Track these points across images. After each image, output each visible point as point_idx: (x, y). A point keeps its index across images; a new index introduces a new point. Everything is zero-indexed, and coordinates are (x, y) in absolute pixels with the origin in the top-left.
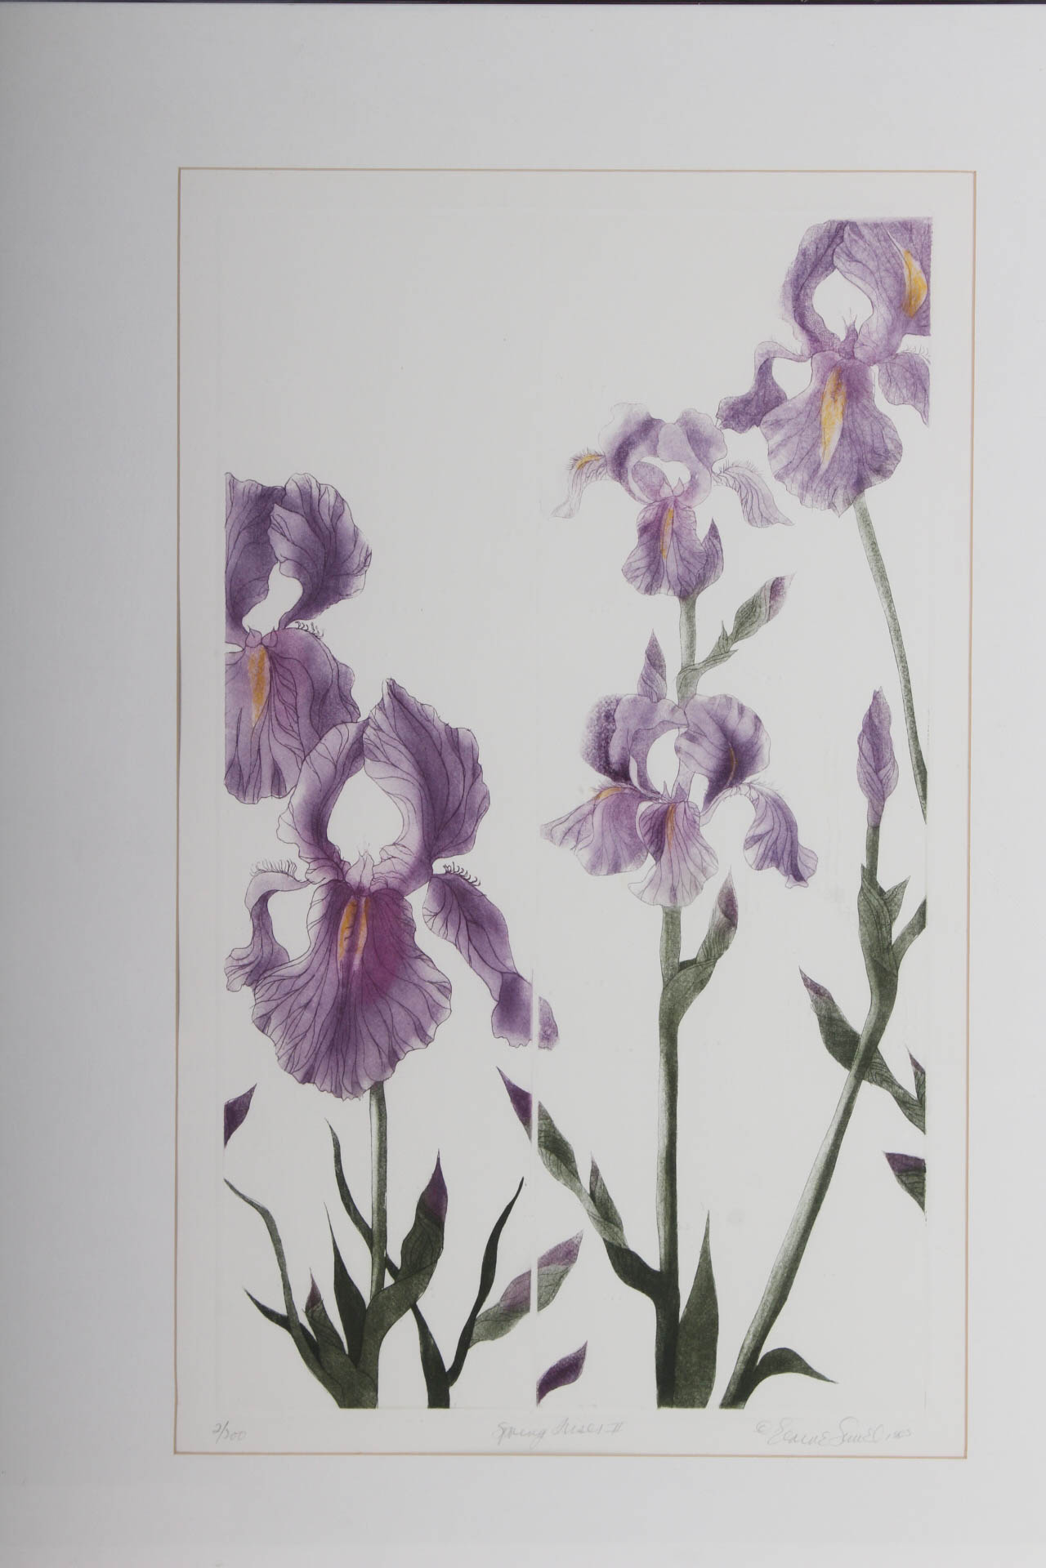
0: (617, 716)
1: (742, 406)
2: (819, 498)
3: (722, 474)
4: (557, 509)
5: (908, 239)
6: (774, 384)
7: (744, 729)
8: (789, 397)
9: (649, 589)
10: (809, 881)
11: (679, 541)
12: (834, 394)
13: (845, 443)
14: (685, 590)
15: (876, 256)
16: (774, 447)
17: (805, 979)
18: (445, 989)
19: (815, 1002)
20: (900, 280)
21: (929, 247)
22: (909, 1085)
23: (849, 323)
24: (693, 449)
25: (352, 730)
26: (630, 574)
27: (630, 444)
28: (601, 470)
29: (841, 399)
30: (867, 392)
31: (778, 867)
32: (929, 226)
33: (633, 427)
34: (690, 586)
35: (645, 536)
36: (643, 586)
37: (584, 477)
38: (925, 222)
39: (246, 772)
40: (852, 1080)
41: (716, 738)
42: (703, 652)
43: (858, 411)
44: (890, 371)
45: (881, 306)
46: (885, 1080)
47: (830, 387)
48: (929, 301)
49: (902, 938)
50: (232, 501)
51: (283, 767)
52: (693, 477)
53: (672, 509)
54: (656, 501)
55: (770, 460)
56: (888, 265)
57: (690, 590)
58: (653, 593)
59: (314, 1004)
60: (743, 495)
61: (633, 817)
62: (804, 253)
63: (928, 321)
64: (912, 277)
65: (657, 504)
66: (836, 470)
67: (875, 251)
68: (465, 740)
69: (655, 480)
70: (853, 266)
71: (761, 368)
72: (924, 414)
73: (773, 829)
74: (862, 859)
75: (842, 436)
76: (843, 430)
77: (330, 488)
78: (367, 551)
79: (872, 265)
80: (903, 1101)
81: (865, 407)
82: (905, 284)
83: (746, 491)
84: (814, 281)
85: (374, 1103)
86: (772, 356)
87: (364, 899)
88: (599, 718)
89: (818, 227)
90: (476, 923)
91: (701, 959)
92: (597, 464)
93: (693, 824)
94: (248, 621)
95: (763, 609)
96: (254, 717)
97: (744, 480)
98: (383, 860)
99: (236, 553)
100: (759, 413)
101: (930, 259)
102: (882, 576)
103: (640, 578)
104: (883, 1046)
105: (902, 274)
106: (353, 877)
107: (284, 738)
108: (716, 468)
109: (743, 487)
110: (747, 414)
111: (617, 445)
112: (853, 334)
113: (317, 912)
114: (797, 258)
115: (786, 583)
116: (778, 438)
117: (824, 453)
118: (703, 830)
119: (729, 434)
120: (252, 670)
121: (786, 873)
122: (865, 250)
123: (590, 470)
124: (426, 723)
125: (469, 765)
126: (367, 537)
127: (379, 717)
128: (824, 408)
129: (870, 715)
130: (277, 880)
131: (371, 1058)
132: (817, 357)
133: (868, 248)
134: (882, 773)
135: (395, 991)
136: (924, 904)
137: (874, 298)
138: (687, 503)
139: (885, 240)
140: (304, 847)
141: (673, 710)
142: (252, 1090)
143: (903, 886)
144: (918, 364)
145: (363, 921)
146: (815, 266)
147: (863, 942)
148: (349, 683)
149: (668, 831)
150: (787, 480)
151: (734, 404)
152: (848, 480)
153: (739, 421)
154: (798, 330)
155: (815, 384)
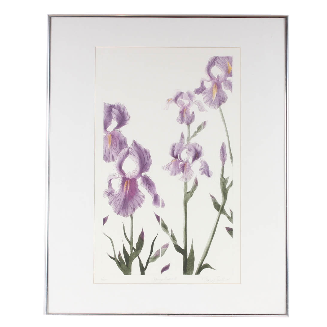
0: (176, 146)
2: (212, 107)
3: (195, 102)
4: (164, 109)
5: (228, 60)
6: (204, 86)
7: (199, 149)
8: (207, 88)
9: (181, 123)
10: (211, 177)
11: (187, 115)
13: (217, 96)
14: (188, 123)
17: (210, 195)
18: (144, 197)
19: (212, 199)
20: (227, 67)
21: (232, 61)
22: (230, 215)
23: (218, 75)
24: (189, 98)
25: (126, 149)
26: (178, 120)
27: (178, 97)
28: (172, 101)
29: (216, 88)
30: (221, 87)
31: (205, 174)
32: (232, 57)
33: (178, 94)
35: (181, 113)
36: (180, 123)
37: (169, 103)
39: (107, 157)
40: (219, 214)
41: (194, 150)
42: (191, 135)
43: (219, 91)
44: (225, 84)
45: (223, 72)
46: (225, 213)
47: (214, 86)
48: (232, 71)
49: (228, 187)
50: (105, 107)
51: (114, 156)
52: (189, 103)
53: (185, 109)
54: (182, 107)
55: (203, 100)
56: (225, 64)
59: (119, 200)
60: (199, 106)
61: (178, 165)
62: (209, 62)
63: (232, 75)
64: (229, 66)
66: (215, 101)
68: (148, 151)
69: (182, 103)
70: (218, 65)
71: (202, 83)
72: (232, 91)
73: (204, 167)
74: (221, 173)
76: (217, 94)
77: (123, 105)
78: (129, 116)
79: (222, 64)
80: (229, 218)
81: (221, 90)
84: (211, 67)
85: (131, 218)
86: (204, 81)
87: (129, 180)
88: (172, 147)
89: (212, 57)
90: (150, 185)
91: (191, 191)
93: (190, 166)
94: (107, 129)
95: (202, 127)
96: (109, 147)
98: (132, 173)
99: (105, 117)
100: (201, 91)
101: (232, 63)
102: (224, 121)
103: (180, 121)
104: (225, 207)
106: (127, 176)
107: (114, 151)
108: (193, 101)
109: (198, 104)
110: (199, 91)
111: (175, 97)
112: (218, 77)
113: (120, 182)
115: (207, 122)
116: (205, 96)
117: (213, 99)
118: (192, 168)
119: (196, 95)
120: (108, 138)
121: (207, 175)
123: (170, 101)
124: (140, 148)
125: (148, 156)
126: (130, 114)
127: (132, 147)
128: (213, 90)
129: (222, 146)
130: (113, 177)
131: (130, 210)
132: (212, 81)
133: (221, 61)
134: (224, 157)
135: (135, 197)
136: (232, 181)
137: (222, 70)
138: (188, 108)
139: (224, 60)
140: (118, 171)
141: (186, 145)
142: (108, 216)
143: (228, 178)
144: (230, 82)
145: (129, 185)
146: (211, 64)
147: (221, 188)
148: (126, 140)
149: (185, 168)
150: (207, 103)
151: (197, 89)
152: (218, 103)
153: (198, 93)
154: (208, 76)
155: (211, 86)
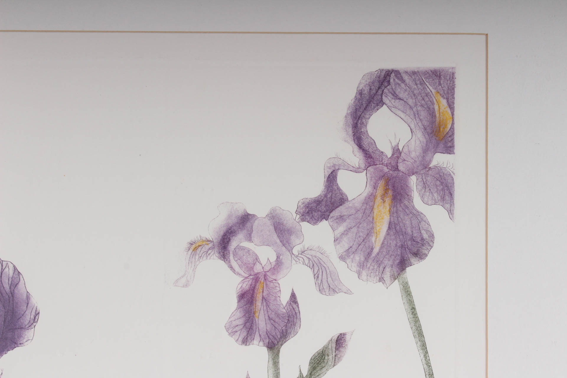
1: (315, 205)
2: (372, 274)
3: (300, 255)
4: (177, 281)
5: (437, 84)
6: (339, 189)
8: (350, 199)
9: (245, 341)
11: (268, 306)
12: (383, 197)
13: (392, 233)
14: (272, 342)
15: (414, 95)
16: (338, 235)
20: (432, 114)
21: (453, 89)
23: (394, 144)
24: (278, 236)
26: (231, 330)
27: (232, 232)
28: (210, 252)
29: (388, 200)
30: (408, 195)
32: (453, 74)
33: (234, 220)
34: (275, 339)
35: (242, 301)
36: (241, 339)
37: (197, 257)
38: (450, 70)
43: (401, 209)
44: (424, 180)
45: (418, 131)
47: (380, 191)
48: (453, 129)
52: (278, 257)
53: (262, 281)
54: (251, 275)
55: (335, 245)
56: (423, 102)
57: (276, 342)
58: (248, 344)
60: (316, 271)
62: (360, 93)
63: (453, 143)
64: (441, 111)
65: (251, 277)
66: (384, 253)
67: (413, 92)
69: (250, 260)
70: (397, 103)
71: (329, 177)
72: (450, 212)
75: (389, 228)
76: (390, 223)
77: (9, 264)
78: (36, 311)
79: (411, 102)
81: (407, 207)
82: (435, 116)
83: (318, 268)
84: (368, 113)
86: (337, 168)
89: (371, 74)
92: (207, 247)
95: (330, 357)
97: (315, 259)
100: (327, 211)
101: (454, 98)
102: (419, 333)
103: (239, 333)
105: (434, 109)
108: (295, 251)
109: (315, 265)
110: (319, 211)
111: (222, 233)
112: (397, 152)
114: (355, 97)
115: (347, 337)
116: (341, 229)
117: (375, 241)
119: (305, 225)
122: (406, 90)
123: (202, 252)
126: (37, 300)
128: (375, 207)
132: (370, 169)
133: (408, 89)
137: (413, 126)
138: (274, 277)
139: (421, 84)
144: (446, 175)
146: (369, 102)
150: (349, 261)
151: (309, 203)
152: (394, 260)
153: (313, 216)
154: (356, 148)
155: (369, 189)
